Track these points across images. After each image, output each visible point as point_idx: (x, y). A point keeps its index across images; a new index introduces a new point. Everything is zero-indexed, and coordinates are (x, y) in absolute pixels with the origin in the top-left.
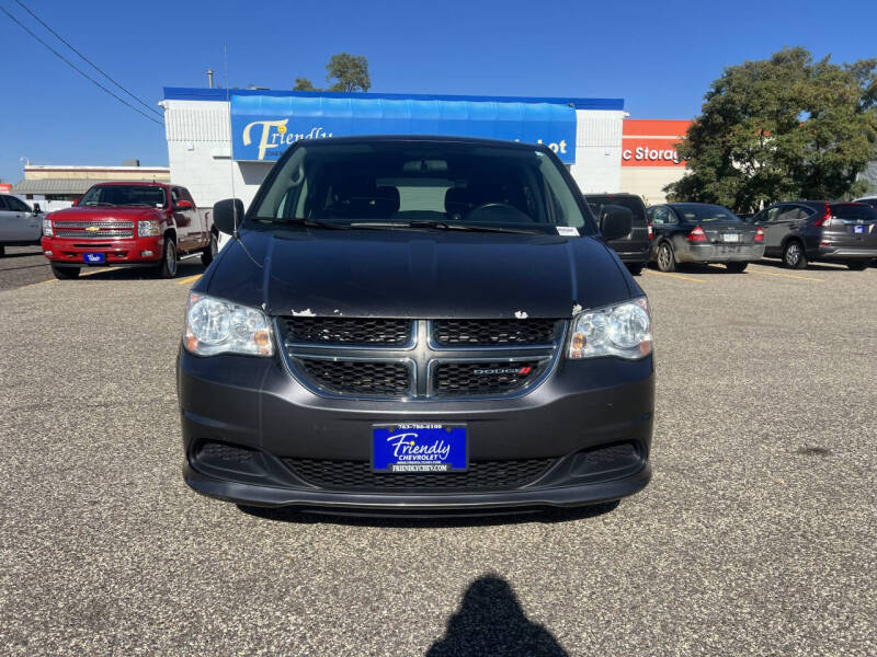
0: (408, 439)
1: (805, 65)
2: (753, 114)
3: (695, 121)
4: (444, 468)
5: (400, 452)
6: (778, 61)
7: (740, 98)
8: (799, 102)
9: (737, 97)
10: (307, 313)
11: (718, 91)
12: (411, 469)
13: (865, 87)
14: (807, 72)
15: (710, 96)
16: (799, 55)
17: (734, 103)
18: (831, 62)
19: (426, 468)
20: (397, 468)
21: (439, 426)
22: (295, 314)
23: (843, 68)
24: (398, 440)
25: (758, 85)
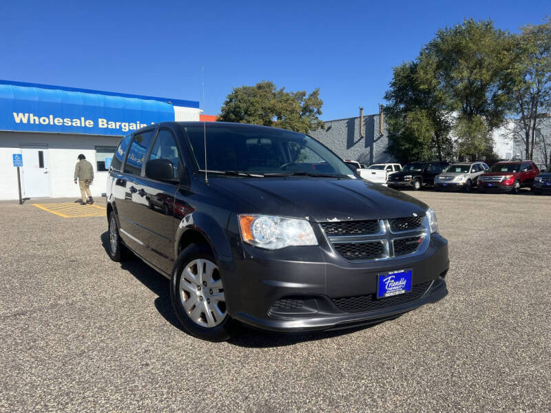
0: (392, 279)
1: (273, 91)
2: (250, 115)
3: (219, 116)
4: (403, 292)
5: (388, 287)
6: (260, 87)
7: (243, 106)
8: (273, 110)
9: (241, 105)
10: (335, 220)
11: (231, 101)
12: (392, 294)
13: (301, 105)
14: (274, 95)
15: (227, 103)
16: (270, 85)
17: (240, 108)
18: (285, 92)
19: (397, 293)
20: (387, 295)
21: (403, 271)
22: (330, 221)
23: (291, 95)
24: (387, 280)
25: (252, 99)
